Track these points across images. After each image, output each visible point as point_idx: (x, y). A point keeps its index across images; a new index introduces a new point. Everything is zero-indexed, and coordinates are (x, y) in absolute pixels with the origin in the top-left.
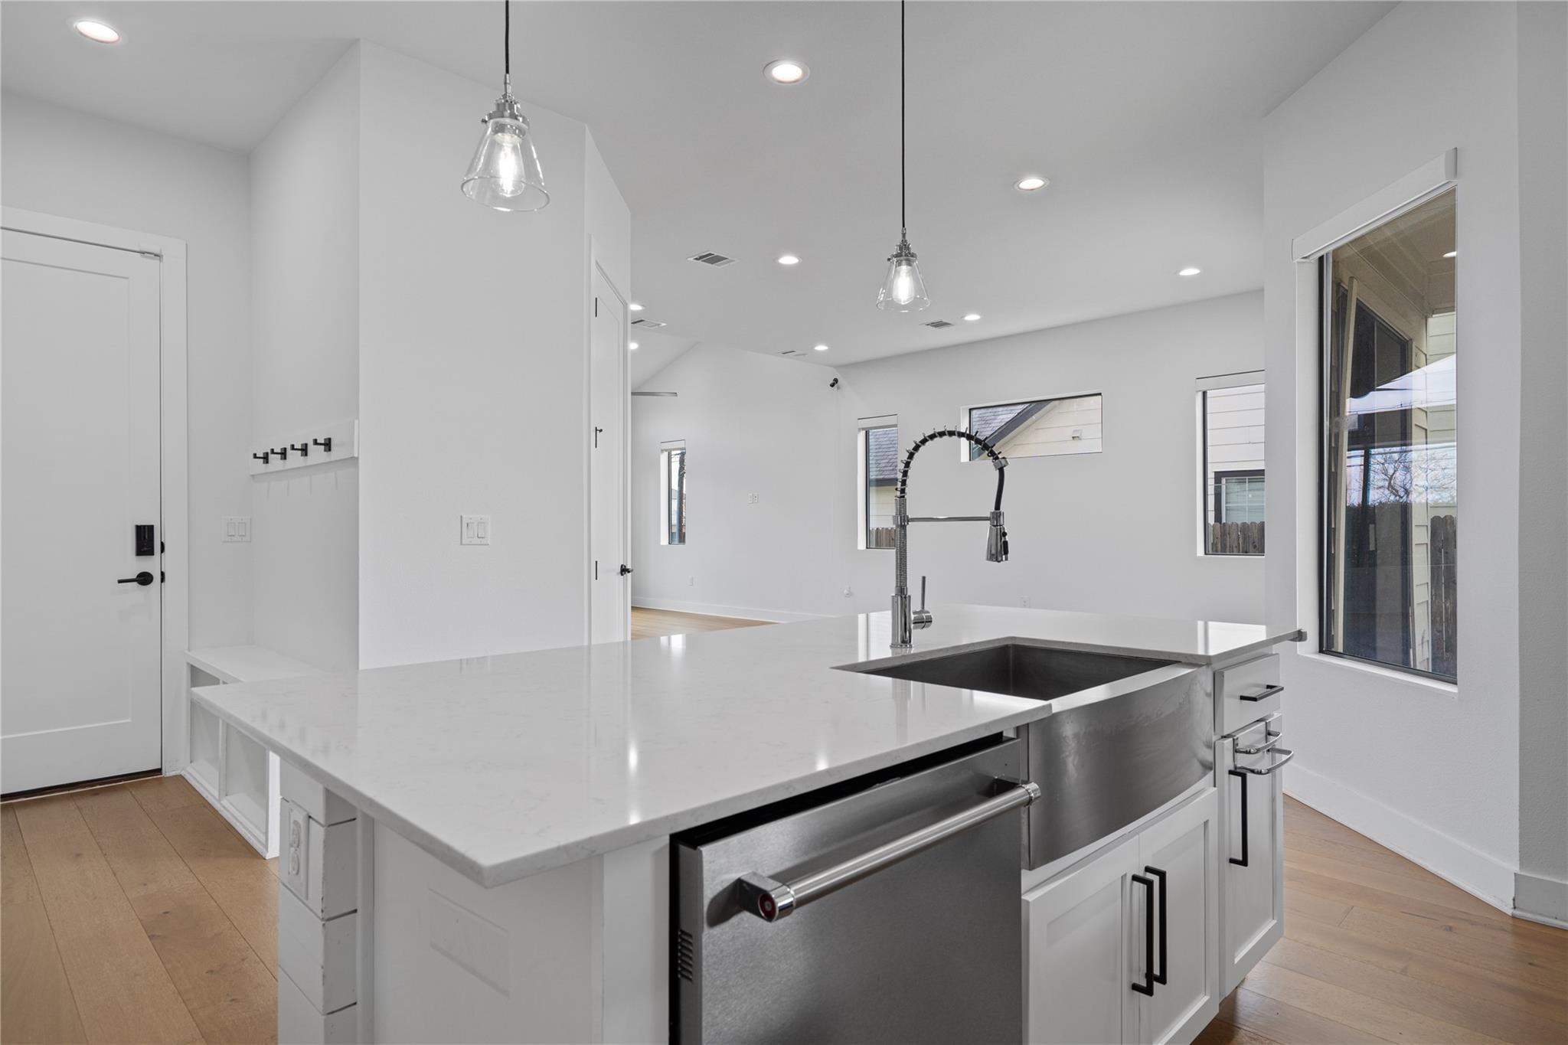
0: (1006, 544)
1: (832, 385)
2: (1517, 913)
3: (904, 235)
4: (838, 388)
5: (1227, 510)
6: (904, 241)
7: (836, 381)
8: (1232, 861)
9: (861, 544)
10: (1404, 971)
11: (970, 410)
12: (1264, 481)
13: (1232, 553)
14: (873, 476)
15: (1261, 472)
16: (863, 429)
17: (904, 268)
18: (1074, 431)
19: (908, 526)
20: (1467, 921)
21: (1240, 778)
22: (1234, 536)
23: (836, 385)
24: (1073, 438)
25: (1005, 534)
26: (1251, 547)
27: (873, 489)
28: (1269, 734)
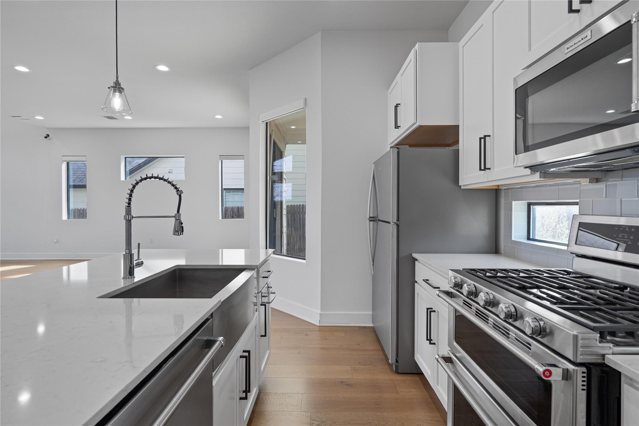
0: (182, 227)
1: (46, 137)
2: (320, 325)
3: (117, 78)
4: (50, 139)
5: (225, 201)
6: (117, 80)
7: (48, 135)
8: (262, 336)
9: (65, 217)
10: (299, 353)
11: (125, 158)
12: (244, 192)
13: (228, 218)
14: (71, 183)
15: (243, 189)
16: (65, 161)
17: (117, 94)
18: (169, 170)
19: (132, 220)
20: (309, 331)
21: (264, 306)
22: (229, 211)
23: (48, 138)
24: (169, 172)
25: (182, 223)
26: (234, 215)
27: (71, 190)
28: (268, 287)
